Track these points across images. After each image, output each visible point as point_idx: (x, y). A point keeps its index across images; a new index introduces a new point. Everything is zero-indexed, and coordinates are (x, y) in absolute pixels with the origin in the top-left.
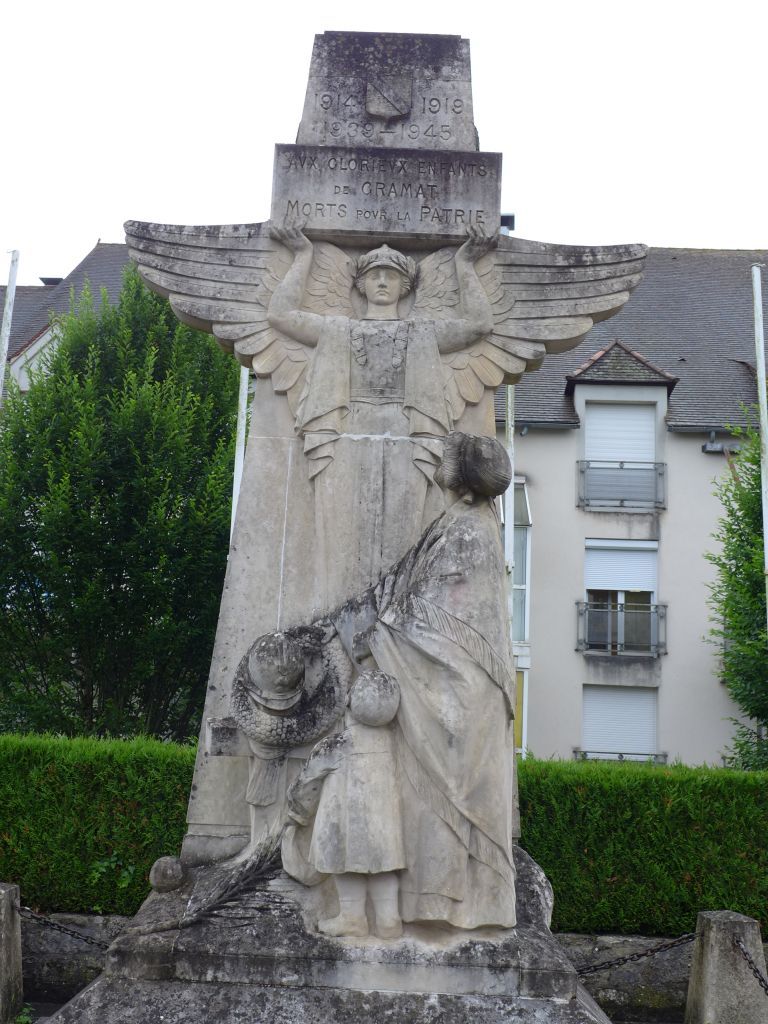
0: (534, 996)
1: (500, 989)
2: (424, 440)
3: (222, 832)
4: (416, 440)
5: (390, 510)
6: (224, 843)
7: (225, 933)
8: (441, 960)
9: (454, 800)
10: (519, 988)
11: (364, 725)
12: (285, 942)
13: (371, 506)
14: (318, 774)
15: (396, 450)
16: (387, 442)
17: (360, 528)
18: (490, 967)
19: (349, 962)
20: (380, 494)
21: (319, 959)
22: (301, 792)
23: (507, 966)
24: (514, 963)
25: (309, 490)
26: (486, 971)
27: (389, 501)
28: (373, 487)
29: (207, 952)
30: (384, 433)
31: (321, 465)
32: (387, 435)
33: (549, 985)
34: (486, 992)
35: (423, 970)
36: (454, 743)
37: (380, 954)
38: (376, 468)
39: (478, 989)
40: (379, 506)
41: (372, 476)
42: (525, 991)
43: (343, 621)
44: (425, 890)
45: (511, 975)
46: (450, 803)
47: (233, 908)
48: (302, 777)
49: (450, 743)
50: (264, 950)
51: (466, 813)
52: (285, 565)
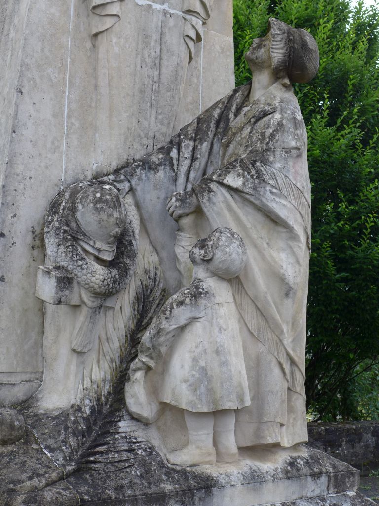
0: (338, 492)
1: (317, 492)
2: (194, 18)
3: (13, 379)
4: (188, 17)
5: (164, 80)
6: (16, 389)
7: (114, 477)
8: (281, 475)
9: (285, 342)
10: (328, 488)
11: (219, 277)
12: (164, 478)
13: (151, 72)
14: (182, 322)
15: (171, 22)
16: (165, 13)
17: (142, 92)
18: (311, 475)
19: (221, 487)
20: (157, 62)
21: (200, 488)
22: (162, 339)
23: (321, 473)
24: (324, 470)
25: (89, 45)
26: (309, 479)
27: (164, 70)
28: (153, 54)
29: (110, 498)
30: (163, 3)
31: (109, 22)
32: (165, 7)
33: (344, 483)
34: (309, 495)
35: (270, 485)
36: (291, 295)
37: (241, 477)
38: (156, 36)
39: (304, 494)
40: (156, 73)
41: (152, 44)
42: (331, 490)
43: (140, 179)
44: (266, 419)
45: (324, 479)
46: (283, 345)
47: (106, 452)
48: (165, 324)
49: (287, 295)
50: (154, 489)
51: (291, 353)
52: (69, 117)
